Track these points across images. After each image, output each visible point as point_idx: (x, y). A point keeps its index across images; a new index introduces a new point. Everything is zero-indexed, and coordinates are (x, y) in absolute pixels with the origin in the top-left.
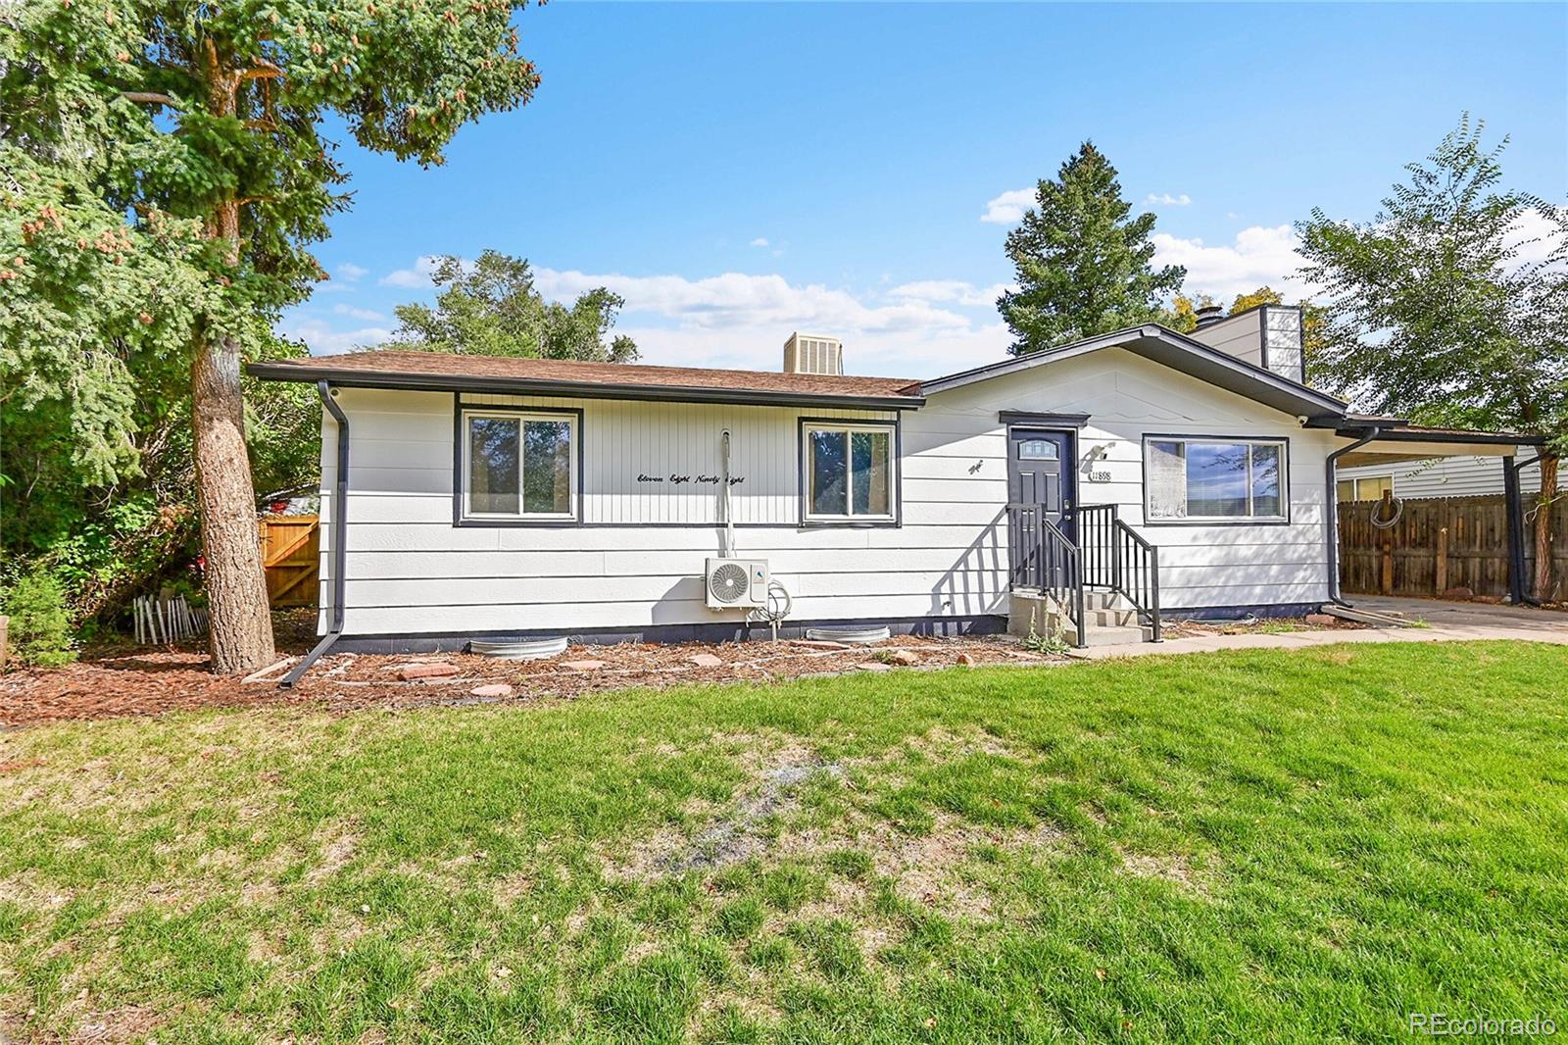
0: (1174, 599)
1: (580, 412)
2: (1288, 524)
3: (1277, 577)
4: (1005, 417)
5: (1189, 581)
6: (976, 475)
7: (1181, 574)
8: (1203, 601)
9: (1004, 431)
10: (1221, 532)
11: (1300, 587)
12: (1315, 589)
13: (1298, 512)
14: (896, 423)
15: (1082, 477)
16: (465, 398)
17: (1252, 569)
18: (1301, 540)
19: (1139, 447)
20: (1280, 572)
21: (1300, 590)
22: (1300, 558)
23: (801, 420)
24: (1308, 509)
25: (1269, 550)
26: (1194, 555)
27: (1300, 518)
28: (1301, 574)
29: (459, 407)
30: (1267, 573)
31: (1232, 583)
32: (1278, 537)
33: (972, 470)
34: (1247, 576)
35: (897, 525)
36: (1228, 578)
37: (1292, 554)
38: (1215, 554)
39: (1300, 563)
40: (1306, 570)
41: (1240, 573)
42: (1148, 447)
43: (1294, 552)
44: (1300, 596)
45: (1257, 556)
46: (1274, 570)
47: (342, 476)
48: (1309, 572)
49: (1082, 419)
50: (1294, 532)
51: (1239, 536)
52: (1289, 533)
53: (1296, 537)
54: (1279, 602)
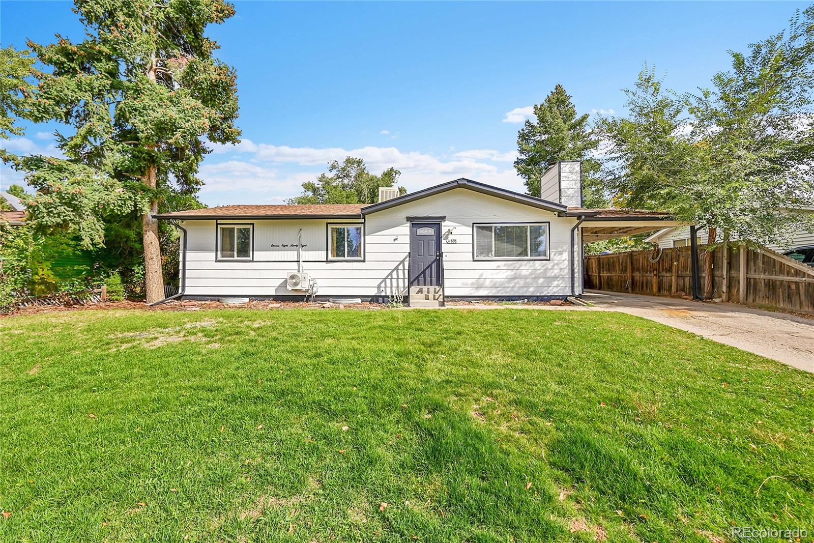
0: (488, 292)
1: (253, 224)
2: (549, 260)
3: (542, 284)
4: (409, 219)
5: (495, 285)
6: (396, 242)
7: (491, 281)
8: (502, 293)
9: (408, 225)
10: (511, 264)
11: (555, 288)
12: (564, 289)
13: (555, 255)
14: (364, 223)
15: (443, 241)
16: (219, 221)
17: (528, 280)
18: (556, 267)
19: (471, 229)
20: (544, 282)
21: (555, 290)
22: (555, 275)
23: (327, 224)
24: (561, 253)
25: (538, 272)
26: (498, 273)
27: (556, 258)
28: (556, 283)
29: (217, 224)
30: (537, 282)
31: (517, 286)
32: (543, 266)
33: (394, 240)
34: (526, 283)
35: (364, 261)
36: (516, 284)
37: (550, 274)
38: (510, 273)
39: (555, 278)
40: (559, 281)
41: (522, 282)
42: (475, 229)
43: (552, 273)
44: (555, 293)
45: (531, 274)
46: (541, 280)
47: (185, 247)
48: (560, 282)
49: (443, 218)
50: (552, 264)
51: (521, 266)
52: (549, 265)
53: (553, 266)
54: (542, 295)
